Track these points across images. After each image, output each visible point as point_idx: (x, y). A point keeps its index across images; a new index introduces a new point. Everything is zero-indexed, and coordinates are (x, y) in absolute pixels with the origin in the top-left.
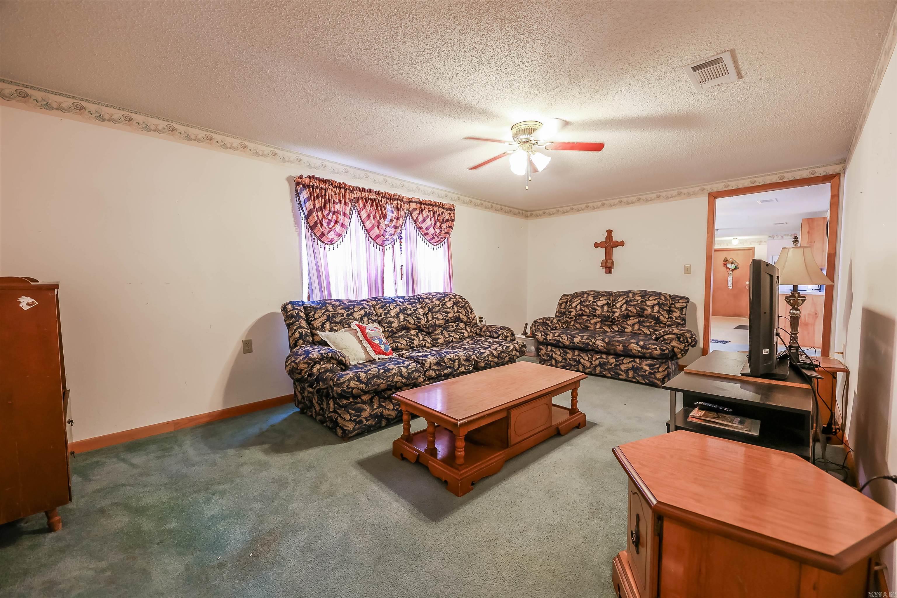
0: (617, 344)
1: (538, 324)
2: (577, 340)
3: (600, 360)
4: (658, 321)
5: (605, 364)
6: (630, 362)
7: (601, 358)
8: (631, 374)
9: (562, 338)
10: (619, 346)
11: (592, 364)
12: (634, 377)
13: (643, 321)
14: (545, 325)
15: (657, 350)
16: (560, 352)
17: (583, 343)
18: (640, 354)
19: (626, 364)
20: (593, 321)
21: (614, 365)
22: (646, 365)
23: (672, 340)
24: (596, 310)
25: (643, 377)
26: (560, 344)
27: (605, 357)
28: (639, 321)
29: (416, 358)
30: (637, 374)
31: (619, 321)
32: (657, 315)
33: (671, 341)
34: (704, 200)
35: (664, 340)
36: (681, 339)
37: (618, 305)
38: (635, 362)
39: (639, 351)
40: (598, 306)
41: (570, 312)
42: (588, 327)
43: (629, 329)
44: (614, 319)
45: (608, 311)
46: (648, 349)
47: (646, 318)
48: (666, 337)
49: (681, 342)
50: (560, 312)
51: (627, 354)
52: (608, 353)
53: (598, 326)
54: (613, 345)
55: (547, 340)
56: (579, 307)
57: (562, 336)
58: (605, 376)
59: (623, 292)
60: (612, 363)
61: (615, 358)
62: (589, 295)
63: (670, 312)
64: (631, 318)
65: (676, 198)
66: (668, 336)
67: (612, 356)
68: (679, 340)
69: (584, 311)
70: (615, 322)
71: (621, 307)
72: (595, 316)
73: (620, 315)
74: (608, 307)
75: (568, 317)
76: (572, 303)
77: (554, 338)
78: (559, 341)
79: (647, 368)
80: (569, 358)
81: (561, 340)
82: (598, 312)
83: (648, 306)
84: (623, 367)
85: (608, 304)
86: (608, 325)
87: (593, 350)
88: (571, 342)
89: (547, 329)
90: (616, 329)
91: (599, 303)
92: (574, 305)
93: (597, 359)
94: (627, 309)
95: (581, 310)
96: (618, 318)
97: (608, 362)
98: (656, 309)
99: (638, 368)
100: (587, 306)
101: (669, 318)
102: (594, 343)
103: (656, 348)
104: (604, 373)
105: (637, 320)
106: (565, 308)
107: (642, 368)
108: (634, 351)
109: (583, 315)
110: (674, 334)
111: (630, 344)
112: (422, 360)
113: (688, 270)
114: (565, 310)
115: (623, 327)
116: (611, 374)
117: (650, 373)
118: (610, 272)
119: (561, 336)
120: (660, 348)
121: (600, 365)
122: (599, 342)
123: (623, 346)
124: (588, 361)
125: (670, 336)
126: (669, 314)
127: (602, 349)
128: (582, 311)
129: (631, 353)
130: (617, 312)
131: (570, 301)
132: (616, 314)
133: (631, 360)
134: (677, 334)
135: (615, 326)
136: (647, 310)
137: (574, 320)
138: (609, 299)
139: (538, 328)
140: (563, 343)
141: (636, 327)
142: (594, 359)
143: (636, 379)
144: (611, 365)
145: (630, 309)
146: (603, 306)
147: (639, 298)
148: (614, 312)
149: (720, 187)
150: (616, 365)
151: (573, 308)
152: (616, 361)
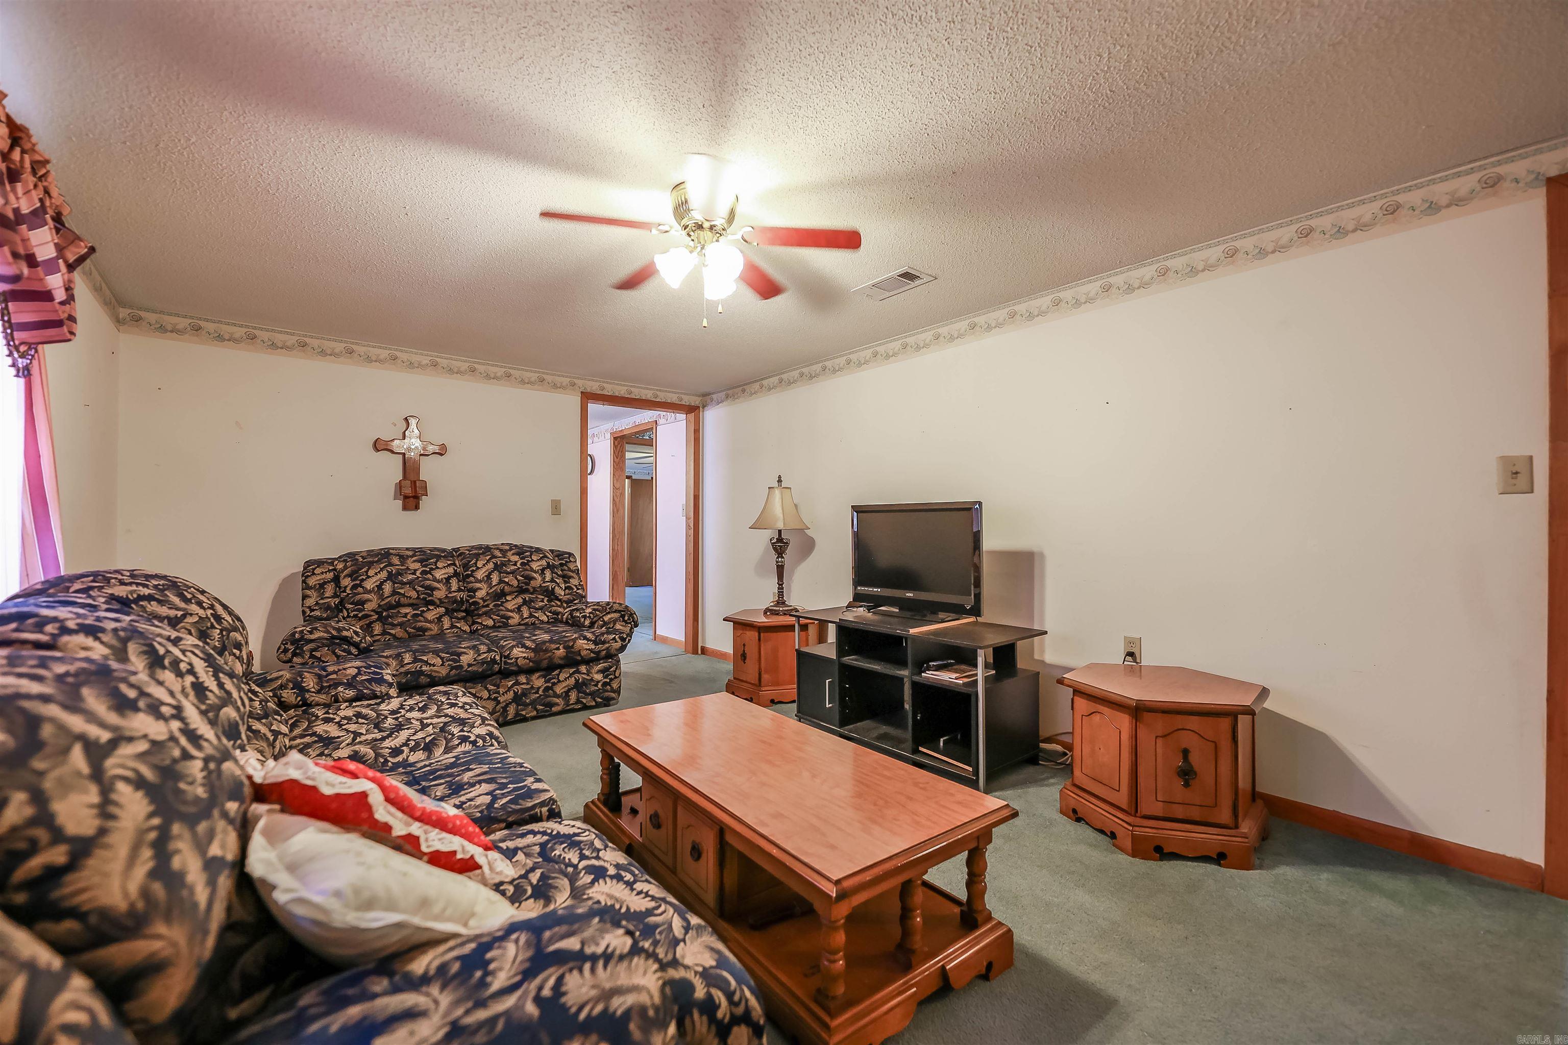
0: (553, 646)
2: (466, 659)
3: (515, 688)
4: (550, 595)
5: (525, 694)
6: (571, 675)
7: (517, 683)
8: (573, 696)
9: (426, 663)
10: (558, 649)
11: (498, 703)
12: (578, 701)
13: (531, 601)
14: (339, 645)
15: (616, 642)
17: (483, 662)
18: (592, 655)
19: (565, 680)
20: (430, 616)
21: (544, 691)
22: (599, 671)
23: (615, 622)
24: (433, 589)
25: (593, 694)
26: (423, 680)
27: (524, 681)
28: (524, 600)
30: (585, 693)
31: (487, 606)
32: (551, 585)
33: (615, 624)
34: (578, 399)
35: (605, 624)
36: (626, 618)
37: (480, 574)
38: (580, 673)
39: (591, 651)
40: (438, 581)
41: (362, 603)
42: (425, 630)
43: (515, 619)
44: (475, 603)
45: (459, 590)
46: (604, 643)
47: (532, 594)
48: (606, 618)
49: (627, 623)
50: (327, 607)
51: (573, 660)
52: (529, 672)
53: (446, 622)
54: (546, 651)
56: (386, 588)
57: (425, 658)
58: (525, 720)
60: (539, 688)
61: (544, 677)
62: (403, 558)
63: (566, 578)
64: (508, 598)
65: (536, 386)
66: (609, 616)
67: (537, 675)
68: (624, 621)
69: (403, 595)
70: (478, 609)
71: (488, 577)
72: (432, 603)
73: (488, 594)
74: (459, 581)
75: (355, 616)
76: (362, 580)
77: (402, 670)
78: (421, 673)
79: (598, 677)
81: (424, 668)
82: (440, 594)
83: (535, 572)
84: (559, 689)
85: (456, 574)
86: (463, 618)
87: (500, 672)
88: (452, 668)
90: (490, 623)
91: (439, 574)
92: (369, 584)
93: (509, 689)
94: (501, 582)
95: (394, 593)
96: (485, 601)
97: (532, 687)
98: (548, 575)
99: (585, 683)
100: (410, 583)
101: (566, 588)
102: (508, 657)
103: (614, 639)
104: (524, 713)
105: (520, 600)
106: (335, 596)
107: (592, 680)
108: (584, 653)
109: (399, 605)
110: (615, 612)
111: (574, 640)
113: (556, 507)
114: (337, 600)
115: (503, 617)
116: (537, 711)
117: (605, 684)
118: (417, 507)
119: (422, 661)
120: (620, 638)
121: (517, 699)
122: (517, 652)
123: (564, 648)
124: (489, 698)
125: (613, 615)
126: (565, 582)
127: (526, 664)
128: (397, 597)
129: (579, 658)
130: (480, 589)
131: (352, 575)
132: (480, 594)
133: (572, 671)
134: (619, 611)
135: (484, 618)
136: (535, 579)
137: (377, 620)
138: (454, 564)
140: (429, 676)
141: (525, 612)
142: (501, 690)
143: (582, 702)
144: (537, 692)
145: (506, 580)
146: (448, 579)
147: (514, 558)
148: (474, 590)
149: (593, 386)
150: (547, 689)
151: (369, 592)
152: (546, 682)
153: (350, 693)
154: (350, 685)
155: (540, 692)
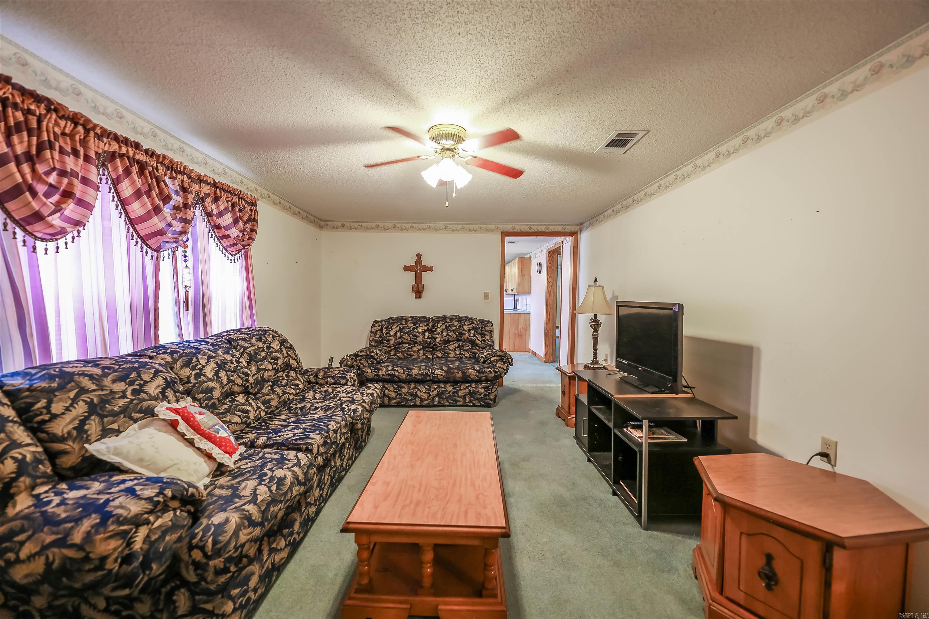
0: (456, 371)
1: (360, 358)
2: (414, 372)
3: (438, 389)
4: (473, 343)
5: (443, 393)
6: (467, 387)
7: (439, 387)
8: (468, 398)
9: (397, 371)
10: (458, 373)
11: (430, 395)
12: (470, 402)
13: (462, 346)
14: (370, 359)
15: (491, 373)
16: (394, 387)
17: (422, 374)
18: (477, 378)
19: (463, 390)
20: (415, 349)
21: (452, 393)
22: (482, 388)
23: (497, 362)
24: (417, 336)
25: (479, 399)
26: (396, 379)
27: (443, 386)
28: (459, 345)
29: (290, 444)
30: (474, 398)
31: (441, 346)
32: (473, 338)
33: (497, 363)
34: (499, 236)
35: (491, 362)
36: (504, 360)
37: (438, 331)
38: (471, 387)
39: (476, 376)
40: (419, 333)
41: (389, 340)
42: (411, 355)
43: (452, 354)
44: (435, 345)
45: (429, 338)
46: (484, 373)
47: (464, 342)
48: (492, 359)
49: (504, 363)
50: (376, 341)
51: (466, 380)
52: (445, 382)
53: (421, 353)
54: (452, 373)
55: (379, 375)
56: (398, 335)
57: (397, 369)
58: (443, 406)
59: (439, 317)
60: (450, 391)
61: (453, 386)
62: (407, 321)
63: (482, 335)
64: (451, 343)
65: (477, 232)
66: (494, 358)
67: (450, 384)
68: (503, 361)
69: (405, 338)
70: (437, 348)
71: (442, 332)
72: (416, 343)
73: (441, 340)
74: (429, 333)
75: (386, 346)
76: (390, 331)
77: (387, 373)
78: (395, 375)
79: (482, 391)
80: (404, 393)
81: (396, 374)
82: (420, 339)
83: (465, 331)
84: (460, 393)
85: (428, 330)
86: (430, 351)
87: (431, 380)
88: (408, 375)
89: (373, 363)
90: (440, 355)
91: (420, 330)
92: (392, 333)
93: (435, 389)
94: (447, 335)
95: (401, 337)
96: (440, 344)
97: (447, 390)
98: (472, 333)
99: (474, 393)
100: (407, 333)
101: (482, 340)
102: (433, 373)
103: (490, 371)
104: (442, 402)
105: (457, 345)
106: (380, 336)
107: (478, 391)
108: (472, 377)
109: (403, 343)
110: (498, 356)
111: (468, 369)
112: (304, 444)
113: (487, 296)
114: (381, 339)
115: (446, 353)
116: (449, 403)
117: (485, 395)
118: (420, 297)
119: (396, 370)
120: (494, 371)
121: (439, 395)
122: (438, 372)
123: (462, 372)
124: (426, 392)
125: (496, 358)
126: (482, 337)
127: (442, 378)
128: (402, 339)
129: (470, 379)
130: (438, 338)
131: (387, 328)
132: (438, 340)
133: (467, 385)
134: (501, 356)
135: (438, 352)
136: (465, 334)
137: (394, 349)
138: (428, 325)
139: (360, 362)
140: (398, 378)
141: (458, 352)
142: (432, 389)
143: (473, 403)
144: (449, 393)
145: (450, 334)
146: (424, 332)
147: (457, 323)
148: (435, 338)
149: (508, 228)
150: (454, 393)
151: (391, 336)
152: (454, 389)
153: (332, 381)
154: (333, 378)
155: (451, 393)
